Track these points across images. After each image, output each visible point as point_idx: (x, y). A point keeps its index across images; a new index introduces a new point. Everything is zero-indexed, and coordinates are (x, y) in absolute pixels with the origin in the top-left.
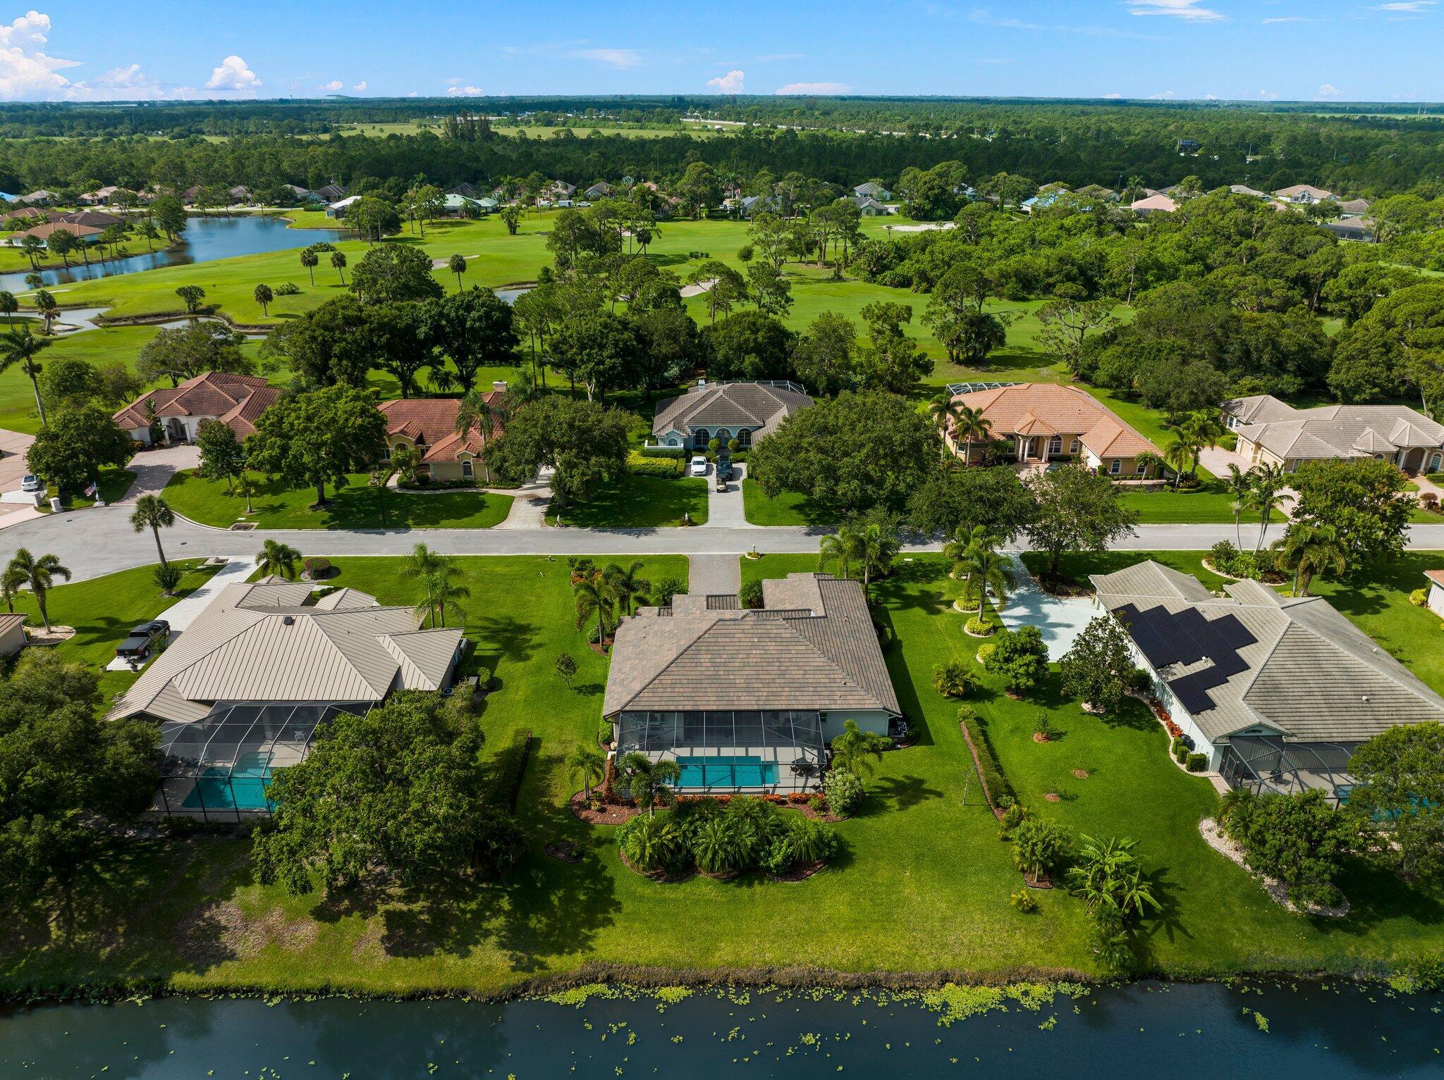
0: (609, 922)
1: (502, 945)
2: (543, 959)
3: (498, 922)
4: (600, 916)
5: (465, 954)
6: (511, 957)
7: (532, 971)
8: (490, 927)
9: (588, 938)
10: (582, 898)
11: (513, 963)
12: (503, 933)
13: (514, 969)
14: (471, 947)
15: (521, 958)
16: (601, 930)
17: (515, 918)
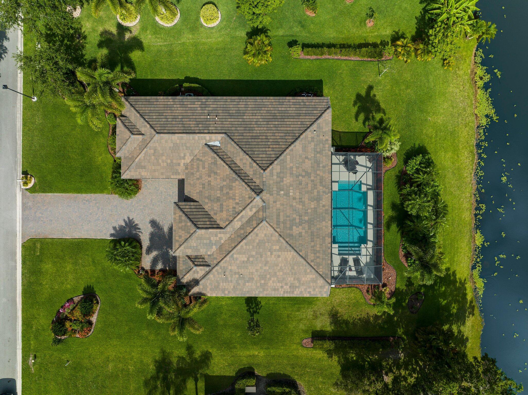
0: (454, 273)
1: (464, 323)
2: (469, 301)
3: (455, 328)
4: (452, 278)
5: (467, 339)
6: (468, 317)
7: (474, 306)
8: (456, 331)
9: (461, 282)
10: (443, 289)
11: (471, 315)
12: (459, 324)
13: (473, 315)
14: (465, 338)
15: (469, 312)
16: (457, 277)
17: (452, 320)
